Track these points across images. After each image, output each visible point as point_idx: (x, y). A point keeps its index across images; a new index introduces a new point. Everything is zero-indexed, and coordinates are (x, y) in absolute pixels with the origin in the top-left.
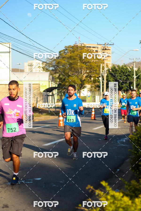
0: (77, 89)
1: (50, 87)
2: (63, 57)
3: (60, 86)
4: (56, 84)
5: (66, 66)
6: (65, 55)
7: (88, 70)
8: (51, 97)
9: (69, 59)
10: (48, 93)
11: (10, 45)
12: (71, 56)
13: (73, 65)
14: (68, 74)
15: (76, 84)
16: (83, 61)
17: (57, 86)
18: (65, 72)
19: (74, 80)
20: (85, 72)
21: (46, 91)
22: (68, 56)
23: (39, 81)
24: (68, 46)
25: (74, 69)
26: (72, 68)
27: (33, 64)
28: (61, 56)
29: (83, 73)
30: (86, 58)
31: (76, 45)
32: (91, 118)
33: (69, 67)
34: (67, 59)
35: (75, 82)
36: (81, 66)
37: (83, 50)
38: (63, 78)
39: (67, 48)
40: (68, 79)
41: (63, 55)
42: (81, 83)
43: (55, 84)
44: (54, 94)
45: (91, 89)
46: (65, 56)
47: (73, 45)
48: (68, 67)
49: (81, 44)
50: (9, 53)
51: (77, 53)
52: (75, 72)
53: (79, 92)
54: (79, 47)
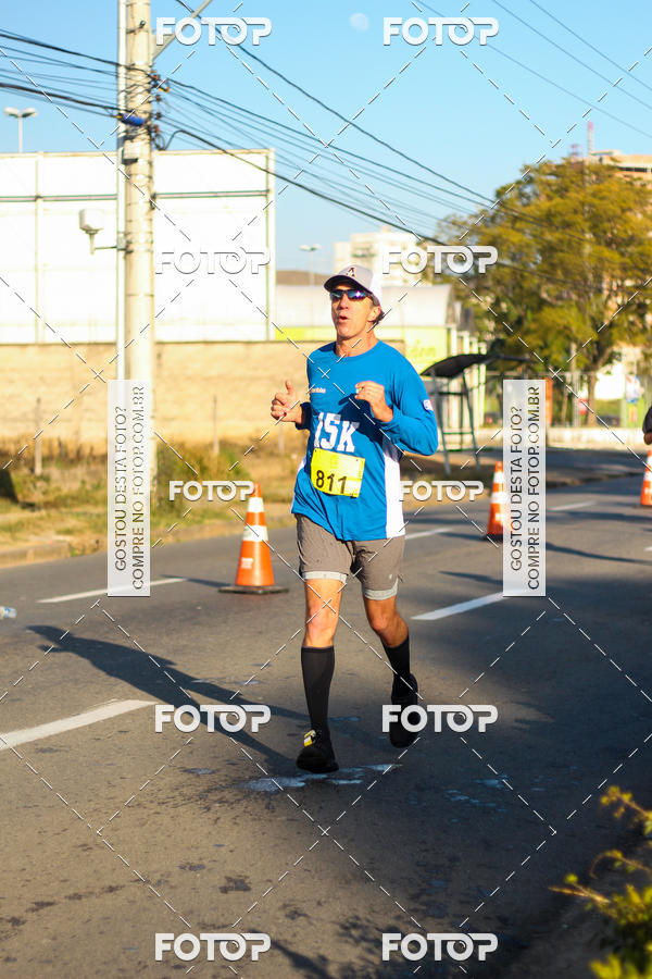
0: (578, 367)
1: (454, 353)
2: (516, 214)
3: (497, 350)
4: (480, 341)
5: (527, 256)
6: (525, 205)
7: (631, 278)
8: (454, 402)
9: (542, 226)
10: (445, 381)
11: (267, 158)
12: (549, 210)
13: (562, 251)
14: (535, 294)
15: (576, 342)
16: (605, 232)
17: (484, 352)
18: (521, 287)
19: (562, 322)
20: (615, 288)
21: (433, 372)
22: (538, 213)
23: (403, 327)
24: (537, 166)
25: (567, 272)
26: (553, 266)
27: (373, 251)
28: (507, 208)
29: (606, 293)
30: (620, 221)
31: (573, 161)
32: (642, 500)
33: (543, 261)
34: (532, 223)
35: (571, 331)
36: (601, 260)
37: (606, 184)
38: (515, 313)
39: (532, 175)
40: (534, 320)
41: (516, 206)
42: (595, 337)
43: (475, 340)
44: (472, 390)
45: (643, 365)
46: (526, 210)
47: (559, 161)
48: (535, 263)
49: (597, 158)
50: (263, 198)
51: (580, 197)
52: (569, 285)
53: (586, 378)
54: (587, 171)
